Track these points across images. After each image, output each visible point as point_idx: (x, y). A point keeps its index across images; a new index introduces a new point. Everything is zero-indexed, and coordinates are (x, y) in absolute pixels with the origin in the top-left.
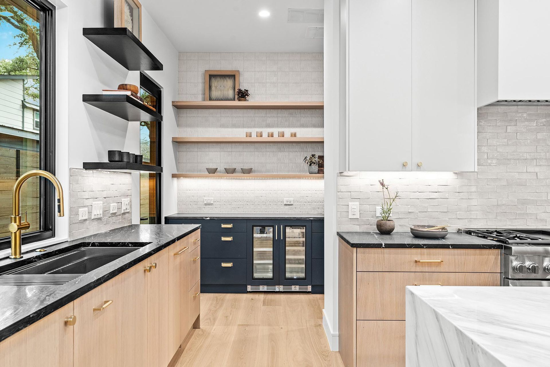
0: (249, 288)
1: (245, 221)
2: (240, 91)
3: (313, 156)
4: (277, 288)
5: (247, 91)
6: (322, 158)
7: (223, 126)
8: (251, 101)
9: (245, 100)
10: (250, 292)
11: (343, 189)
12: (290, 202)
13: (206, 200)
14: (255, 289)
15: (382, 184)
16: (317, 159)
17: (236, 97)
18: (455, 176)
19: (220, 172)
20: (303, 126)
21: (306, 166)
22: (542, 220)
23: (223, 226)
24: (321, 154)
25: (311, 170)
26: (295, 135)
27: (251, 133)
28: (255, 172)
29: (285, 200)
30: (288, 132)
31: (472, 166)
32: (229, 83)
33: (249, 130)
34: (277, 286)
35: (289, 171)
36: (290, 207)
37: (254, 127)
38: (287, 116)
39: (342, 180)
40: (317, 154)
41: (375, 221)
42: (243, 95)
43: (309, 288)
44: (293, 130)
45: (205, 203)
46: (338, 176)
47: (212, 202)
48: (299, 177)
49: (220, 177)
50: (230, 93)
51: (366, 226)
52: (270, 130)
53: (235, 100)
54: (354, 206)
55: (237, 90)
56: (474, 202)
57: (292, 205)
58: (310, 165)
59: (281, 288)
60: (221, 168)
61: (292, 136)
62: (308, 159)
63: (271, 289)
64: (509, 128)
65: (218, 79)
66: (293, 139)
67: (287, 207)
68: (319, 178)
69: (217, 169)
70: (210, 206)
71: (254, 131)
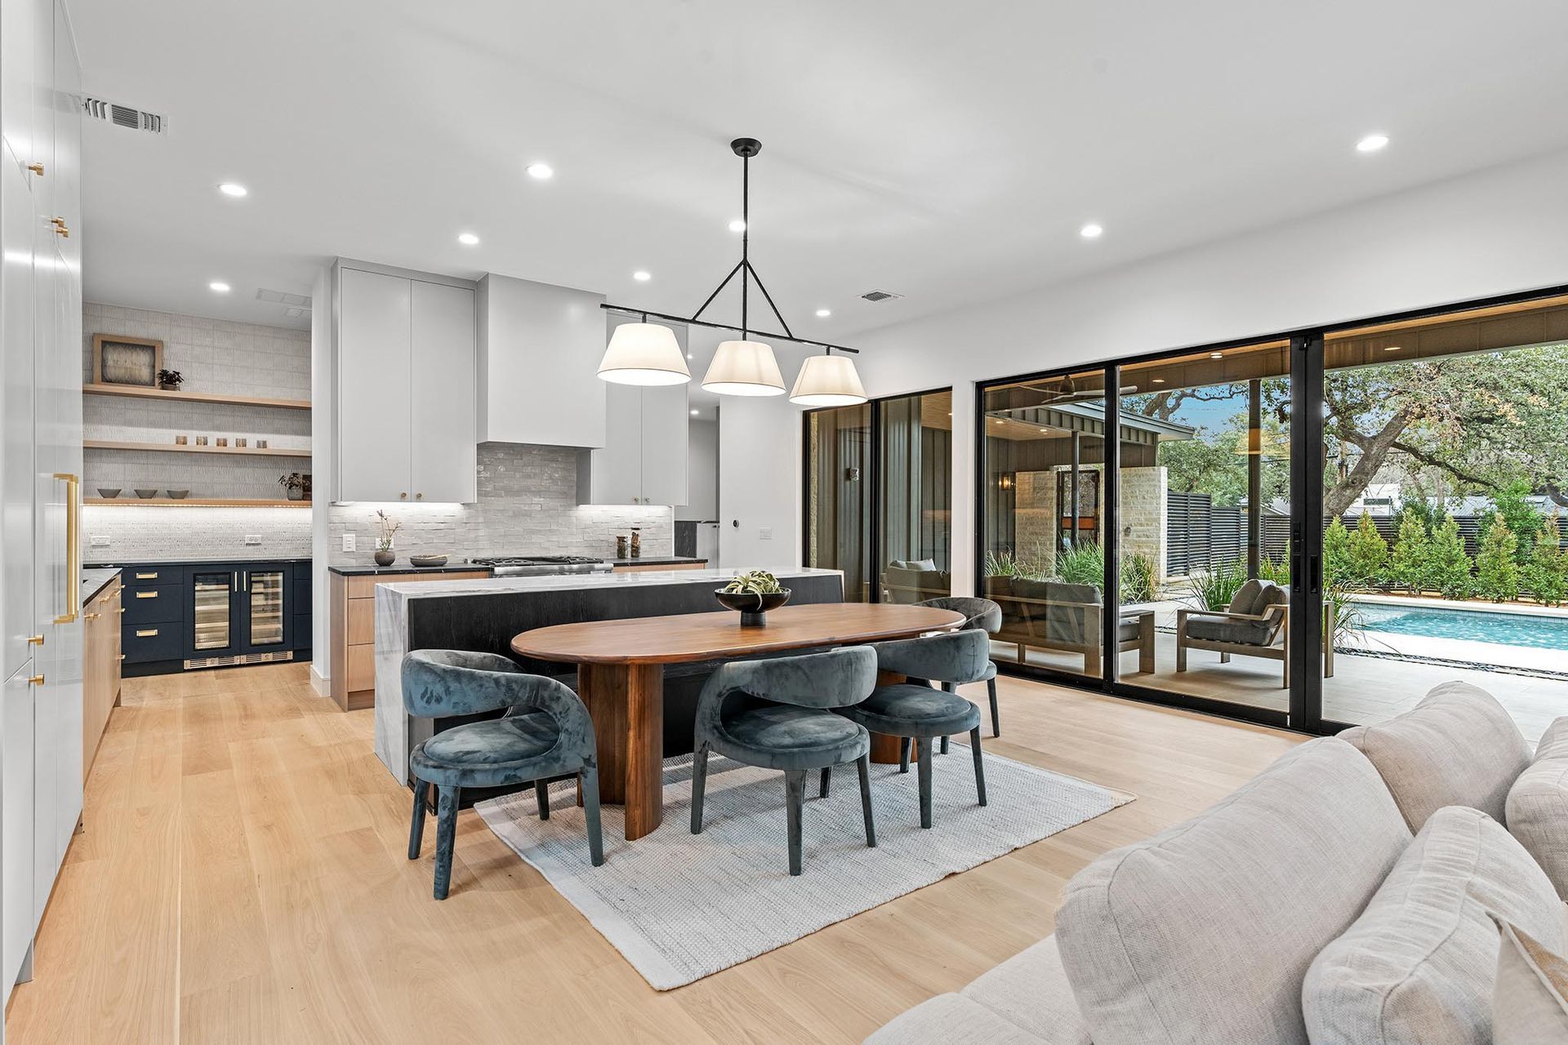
0: (187, 664)
1: (181, 568)
2: (164, 373)
3: (295, 475)
4: (237, 660)
5: (178, 373)
6: (308, 478)
7: (130, 423)
8: (184, 391)
9: (174, 389)
10: (189, 671)
11: (335, 519)
12: (256, 539)
13: (94, 539)
14: (197, 665)
15: (381, 515)
16: (301, 480)
17: (157, 381)
18: (461, 507)
19: (125, 495)
20: (277, 431)
21: (284, 490)
22: (545, 548)
23: (139, 576)
24: (307, 473)
25: (291, 496)
26: (264, 445)
27: (185, 438)
28: (191, 496)
29: (247, 538)
30: (252, 440)
31: (473, 498)
32: (143, 358)
33: (182, 433)
34: (236, 657)
35: (254, 496)
36: (256, 547)
37: (192, 428)
38: (250, 415)
39: (333, 509)
40: (302, 473)
41: (373, 553)
42: (170, 380)
43: (290, 655)
44: (262, 437)
45: (94, 543)
46: (330, 506)
47: (108, 543)
48: (271, 505)
49: (128, 503)
50: (145, 373)
51: (364, 560)
52: (221, 435)
53: (154, 385)
54: (350, 541)
55: (157, 371)
56: (481, 533)
57: (259, 544)
58: (290, 488)
59: (243, 659)
60: (128, 488)
61: (259, 446)
62: (287, 479)
63: (226, 662)
64: (515, 461)
65: (121, 349)
66: (262, 451)
67: (251, 547)
68: (303, 506)
69: (120, 490)
70: (100, 550)
71: (192, 436)
